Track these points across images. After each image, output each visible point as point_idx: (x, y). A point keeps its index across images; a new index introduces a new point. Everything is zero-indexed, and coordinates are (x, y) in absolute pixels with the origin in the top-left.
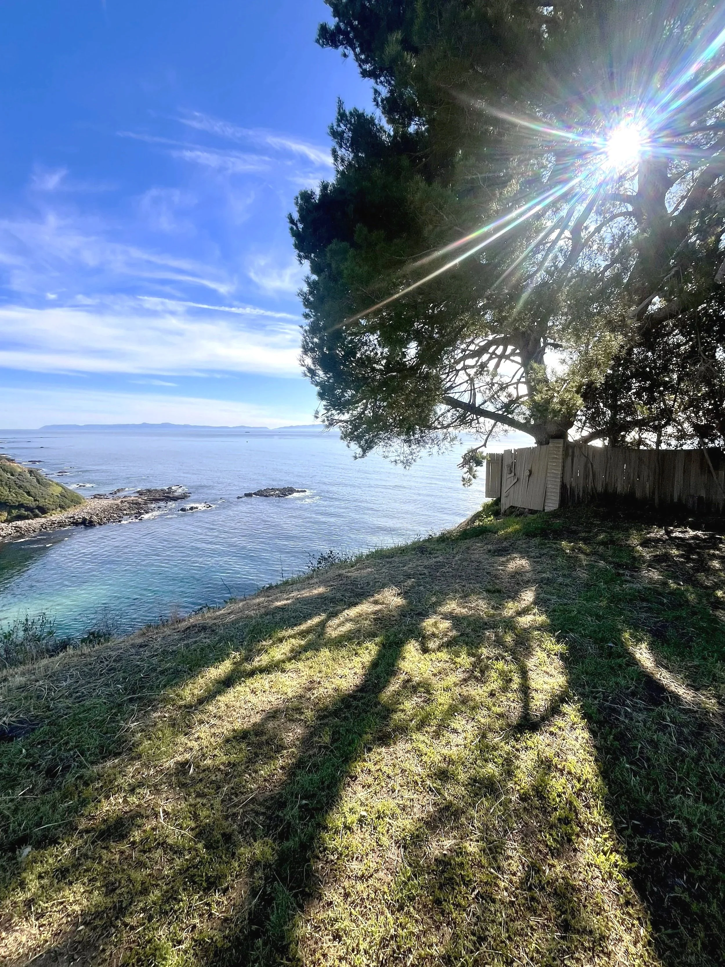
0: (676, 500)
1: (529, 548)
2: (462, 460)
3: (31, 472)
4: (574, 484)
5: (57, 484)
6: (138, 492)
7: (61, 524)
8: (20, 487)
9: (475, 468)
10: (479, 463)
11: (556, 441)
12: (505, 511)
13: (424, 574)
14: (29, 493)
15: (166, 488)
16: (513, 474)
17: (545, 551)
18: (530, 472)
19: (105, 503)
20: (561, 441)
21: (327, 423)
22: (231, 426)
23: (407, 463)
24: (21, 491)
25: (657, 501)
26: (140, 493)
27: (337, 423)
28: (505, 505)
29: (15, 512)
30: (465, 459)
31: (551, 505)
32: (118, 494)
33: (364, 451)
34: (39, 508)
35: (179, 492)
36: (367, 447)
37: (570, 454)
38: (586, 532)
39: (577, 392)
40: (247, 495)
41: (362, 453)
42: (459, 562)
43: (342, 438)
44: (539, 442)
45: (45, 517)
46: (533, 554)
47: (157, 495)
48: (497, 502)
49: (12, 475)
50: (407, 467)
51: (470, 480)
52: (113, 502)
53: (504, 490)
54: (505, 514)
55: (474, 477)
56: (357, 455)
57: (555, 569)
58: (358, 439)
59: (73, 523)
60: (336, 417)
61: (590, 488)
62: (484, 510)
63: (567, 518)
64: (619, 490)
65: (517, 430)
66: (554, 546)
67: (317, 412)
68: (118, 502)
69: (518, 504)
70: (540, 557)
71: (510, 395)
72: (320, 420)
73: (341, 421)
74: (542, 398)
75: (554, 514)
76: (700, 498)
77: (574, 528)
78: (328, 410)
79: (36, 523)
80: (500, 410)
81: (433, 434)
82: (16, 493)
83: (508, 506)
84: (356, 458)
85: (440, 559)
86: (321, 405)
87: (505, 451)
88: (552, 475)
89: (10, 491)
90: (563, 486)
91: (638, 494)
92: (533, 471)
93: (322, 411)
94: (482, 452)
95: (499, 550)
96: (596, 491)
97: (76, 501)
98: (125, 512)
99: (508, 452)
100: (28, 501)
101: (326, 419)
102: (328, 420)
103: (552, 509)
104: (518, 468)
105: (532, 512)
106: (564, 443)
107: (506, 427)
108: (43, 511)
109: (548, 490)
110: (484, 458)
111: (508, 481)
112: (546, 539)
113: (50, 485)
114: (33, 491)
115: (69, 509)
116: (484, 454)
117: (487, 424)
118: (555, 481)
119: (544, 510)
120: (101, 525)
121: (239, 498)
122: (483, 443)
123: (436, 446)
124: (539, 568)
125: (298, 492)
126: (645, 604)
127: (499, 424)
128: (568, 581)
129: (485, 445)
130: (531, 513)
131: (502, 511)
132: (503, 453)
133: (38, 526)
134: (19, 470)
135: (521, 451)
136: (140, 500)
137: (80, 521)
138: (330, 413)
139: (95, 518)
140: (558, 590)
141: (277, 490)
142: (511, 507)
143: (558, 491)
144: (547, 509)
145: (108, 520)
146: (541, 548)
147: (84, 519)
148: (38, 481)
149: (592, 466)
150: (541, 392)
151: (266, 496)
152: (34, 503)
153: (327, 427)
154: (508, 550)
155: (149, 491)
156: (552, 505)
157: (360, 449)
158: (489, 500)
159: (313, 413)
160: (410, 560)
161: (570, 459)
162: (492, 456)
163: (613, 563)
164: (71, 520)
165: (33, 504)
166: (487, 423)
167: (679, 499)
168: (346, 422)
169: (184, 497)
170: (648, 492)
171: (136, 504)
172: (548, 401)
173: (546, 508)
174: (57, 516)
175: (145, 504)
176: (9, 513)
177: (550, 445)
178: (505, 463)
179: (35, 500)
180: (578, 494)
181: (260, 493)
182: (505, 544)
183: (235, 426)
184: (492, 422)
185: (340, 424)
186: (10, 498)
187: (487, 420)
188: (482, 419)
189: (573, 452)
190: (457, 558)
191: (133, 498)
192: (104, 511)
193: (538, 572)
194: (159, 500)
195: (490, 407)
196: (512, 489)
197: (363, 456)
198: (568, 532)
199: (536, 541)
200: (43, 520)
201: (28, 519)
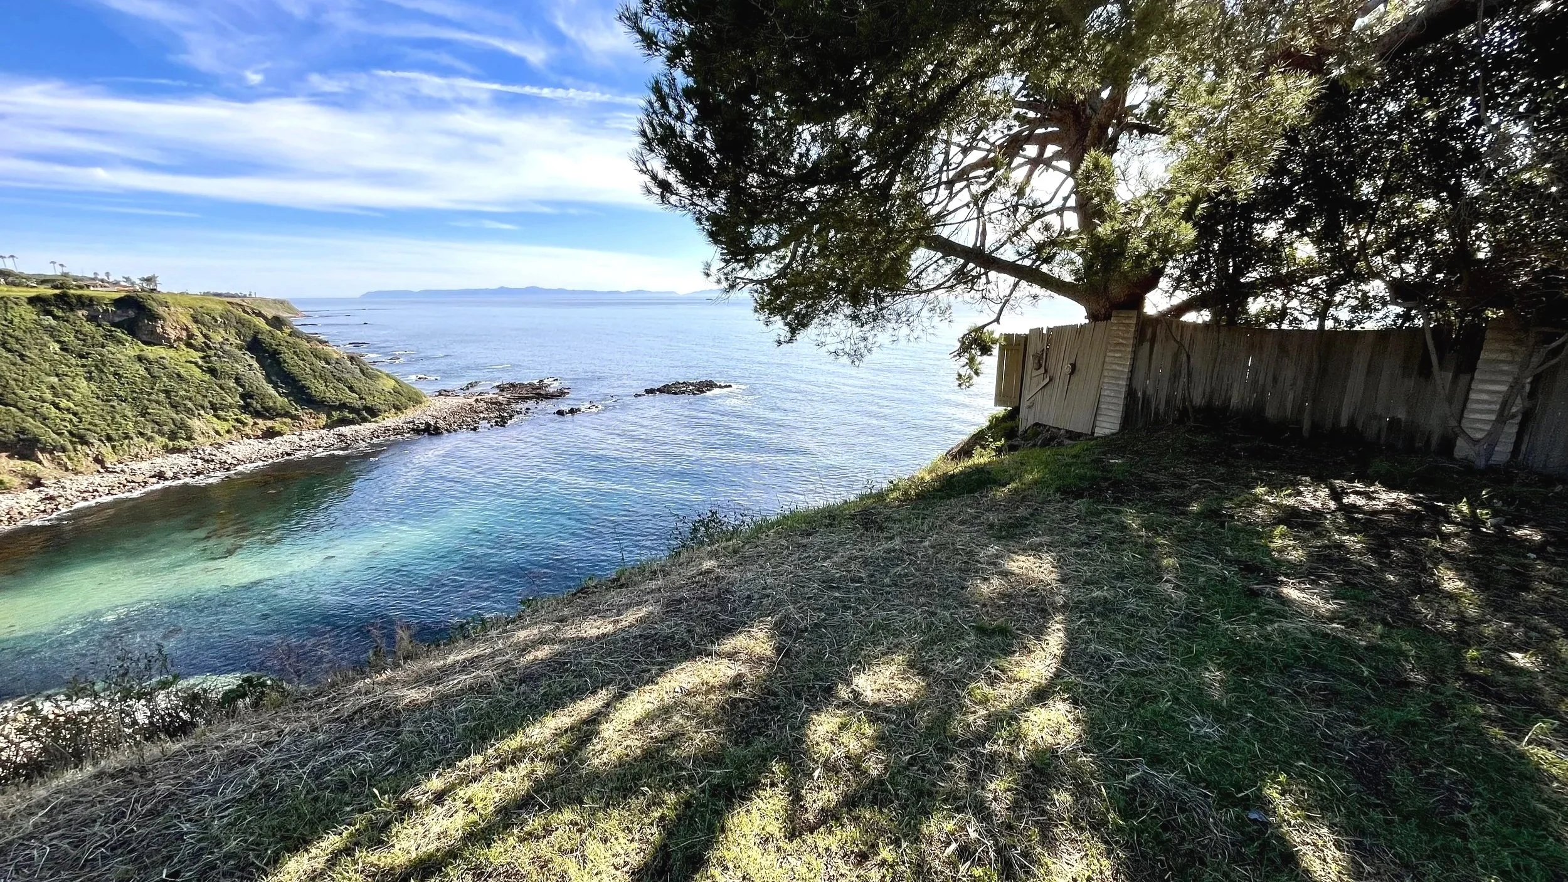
0: (1344, 423)
1: (1066, 520)
2: (959, 345)
3: (351, 359)
4: (1150, 391)
5: (388, 375)
6: (498, 387)
7: (397, 431)
8: (339, 380)
9: (979, 359)
10: (985, 350)
11: (1124, 314)
12: (1026, 432)
13: (860, 580)
14: (351, 389)
15: (535, 382)
16: (1042, 370)
17: (1098, 530)
18: (1074, 366)
19: (453, 402)
20: (1134, 313)
21: (725, 285)
22: (624, 289)
23: (856, 356)
24: (341, 386)
25: (1306, 425)
26: (502, 389)
27: (746, 284)
28: (1027, 419)
29: (336, 415)
30: (963, 343)
31: (1105, 425)
32: (471, 390)
33: (793, 331)
34: (366, 408)
35: (554, 387)
36: (799, 324)
37: (1149, 336)
38: (1175, 486)
39: (1188, 216)
40: (648, 391)
41: (789, 335)
42: (931, 551)
43: (756, 311)
44: (1093, 316)
45: (376, 422)
46: (1074, 537)
47: (524, 392)
48: (1013, 415)
49: (328, 363)
50: (857, 363)
51: (970, 378)
52: (464, 401)
53: (1026, 395)
54: (1025, 436)
55: (977, 374)
56: (782, 339)
57: (1120, 577)
58: (782, 310)
59: (413, 430)
60: (741, 274)
61: (1179, 396)
62: (989, 428)
63: (1137, 453)
64: (1235, 400)
65: (1056, 295)
66: (1116, 518)
67: (708, 266)
68: (472, 400)
69: (1050, 422)
70: (1088, 545)
71: (1047, 228)
72: (713, 279)
73: (751, 281)
74: (1113, 231)
75: (1110, 444)
76: (1395, 422)
77: (1151, 476)
78: (727, 262)
79: (366, 428)
80: (1027, 257)
81: (900, 304)
82: (334, 388)
83: (1031, 422)
84: (779, 343)
85: (897, 543)
86: (713, 253)
87: (1031, 330)
88: (1111, 374)
89: (327, 386)
90: (1131, 394)
91: (1270, 412)
92: (1078, 365)
93: (717, 264)
94: (992, 333)
95: (1011, 526)
96: (1191, 401)
97: (416, 399)
98: (482, 415)
99: (1037, 332)
100: (352, 398)
101: (723, 277)
102: (727, 279)
103: (1107, 432)
104: (1052, 361)
105: (1073, 436)
106: (1138, 317)
107: (1036, 289)
108: (373, 412)
109: (1102, 399)
110: (994, 342)
111: (1034, 381)
112: (1098, 502)
113: (378, 377)
114: (357, 385)
115: (407, 411)
116: (996, 336)
117: (1000, 283)
118: (1118, 385)
119: (1093, 433)
120: (449, 432)
121: (637, 396)
122: (994, 317)
123: (905, 326)
124: (1087, 572)
125: (720, 387)
126: (1319, 680)
127: (1023, 284)
128: (1146, 609)
129: (997, 320)
130: (1070, 438)
131: (1021, 429)
132: (1027, 332)
133: (367, 433)
134: (336, 356)
135: (1058, 332)
136: (501, 398)
137: (422, 427)
138: (729, 268)
139: (441, 424)
140: (1128, 631)
141: (692, 384)
142: (1036, 424)
143: (1121, 402)
144: (1099, 432)
145: (460, 426)
146: (1091, 523)
147: (428, 425)
148: (362, 371)
149: (1188, 357)
150: (1112, 218)
151: (675, 394)
152: (359, 402)
153: (726, 291)
154: (1027, 525)
155: (513, 385)
156: (1109, 424)
157: (787, 328)
158: (1000, 411)
159: (701, 267)
160: (840, 544)
161: (1147, 345)
162: (1008, 337)
163: (1237, 562)
164: (411, 426)
165: (359, 404)
166: (1003, 282)
167: (1352, 422)
168: (760, 282)
169: (561, 394)
170: (1289, 406)
171: (496, 403)
172: (1122, 237)
173: (1097, 430)
174: (391, 420)
175: (509, 403)
176: (329, 416)
177: (1113, 320)
178: (1031, 351)
179: (361, 398)
180: (1157, 408)
181: (665, 390)
182: (1022, 512)
183: (630, 290)
184: (1011, 280)
185: (750, 285)
186: (328, 394)
187: (1003, 276)
188: (992, 274)
189: (1154, 335)
190: (927, 543)
191: (491, 395)
192: (453, 414)
193: (1086, 583)
194: (527, 398)
195: (1008, 254)
196: (1039, 397)
197: (790, 341)
198: (1141, 486)
199: (1080, 505)
200: (374, 426)
201: (354, 424)
